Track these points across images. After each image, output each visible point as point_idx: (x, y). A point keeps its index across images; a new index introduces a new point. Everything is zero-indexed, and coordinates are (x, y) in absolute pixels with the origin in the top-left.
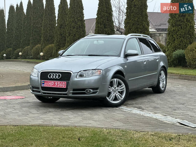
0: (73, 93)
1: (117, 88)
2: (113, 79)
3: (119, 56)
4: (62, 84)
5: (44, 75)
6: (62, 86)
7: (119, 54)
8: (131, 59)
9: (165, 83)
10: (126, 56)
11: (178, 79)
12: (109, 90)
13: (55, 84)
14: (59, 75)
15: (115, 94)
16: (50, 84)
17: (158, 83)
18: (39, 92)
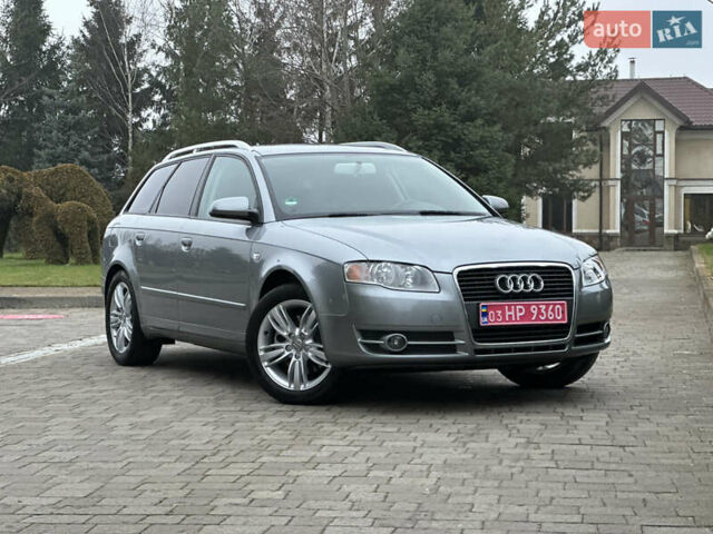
13: (529, 314)
14: (537, 281)
16: (512, 313)
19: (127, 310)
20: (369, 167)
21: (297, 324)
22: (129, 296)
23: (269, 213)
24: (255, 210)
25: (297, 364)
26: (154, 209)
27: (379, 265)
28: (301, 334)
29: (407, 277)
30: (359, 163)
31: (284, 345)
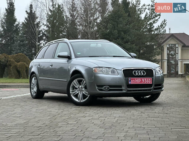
13: (142, 81)
16: (137, 81)
19: (35, 84)
20: (99, 45)
21: (80, 85)
22: (36, 80)
23: (73, 56)
24: (70, 56)
25: (80, 95)
26: (43, 57)
27: (102, 68)
28: (81, 87)
29: (109, 71)
30: (97, 44)
31: (77, 90)
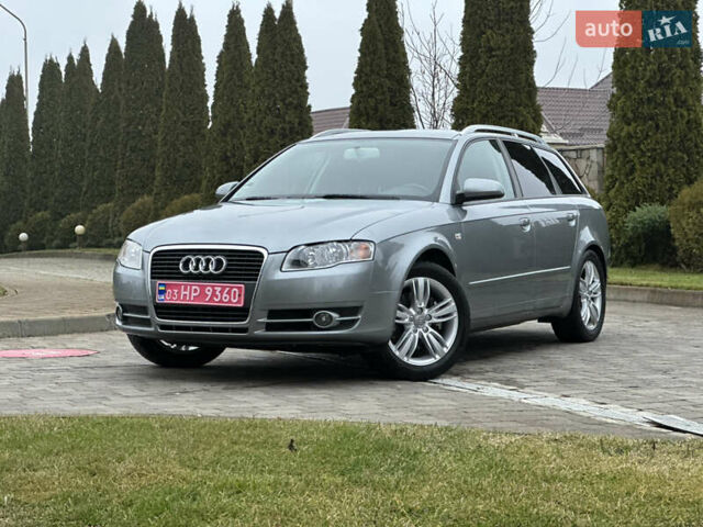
0: (269, 327)
1: (426, 311)
2: (413, 280)
3: (435, 198)
4: (229, 293)
5: (166, 264)
6: (230, 301)
7: (435, 193)
8: (476, 211)
9: (598, 304)
10: (460, 200)
11: (648, 302)
12: (398, 318)
13: (203, 295)
14: (219, 262)
15: (421, 334)
16: (188, 293)
17: (573, 305)
18: (147, 323)
